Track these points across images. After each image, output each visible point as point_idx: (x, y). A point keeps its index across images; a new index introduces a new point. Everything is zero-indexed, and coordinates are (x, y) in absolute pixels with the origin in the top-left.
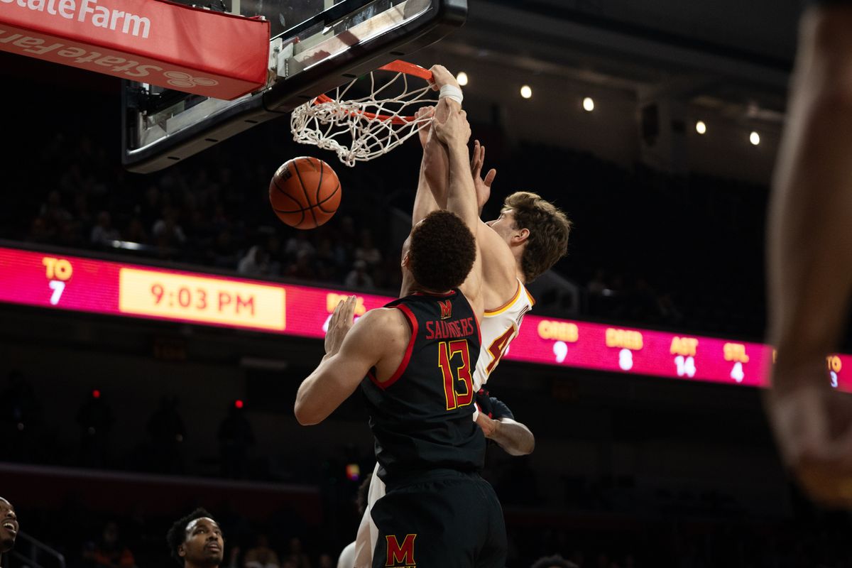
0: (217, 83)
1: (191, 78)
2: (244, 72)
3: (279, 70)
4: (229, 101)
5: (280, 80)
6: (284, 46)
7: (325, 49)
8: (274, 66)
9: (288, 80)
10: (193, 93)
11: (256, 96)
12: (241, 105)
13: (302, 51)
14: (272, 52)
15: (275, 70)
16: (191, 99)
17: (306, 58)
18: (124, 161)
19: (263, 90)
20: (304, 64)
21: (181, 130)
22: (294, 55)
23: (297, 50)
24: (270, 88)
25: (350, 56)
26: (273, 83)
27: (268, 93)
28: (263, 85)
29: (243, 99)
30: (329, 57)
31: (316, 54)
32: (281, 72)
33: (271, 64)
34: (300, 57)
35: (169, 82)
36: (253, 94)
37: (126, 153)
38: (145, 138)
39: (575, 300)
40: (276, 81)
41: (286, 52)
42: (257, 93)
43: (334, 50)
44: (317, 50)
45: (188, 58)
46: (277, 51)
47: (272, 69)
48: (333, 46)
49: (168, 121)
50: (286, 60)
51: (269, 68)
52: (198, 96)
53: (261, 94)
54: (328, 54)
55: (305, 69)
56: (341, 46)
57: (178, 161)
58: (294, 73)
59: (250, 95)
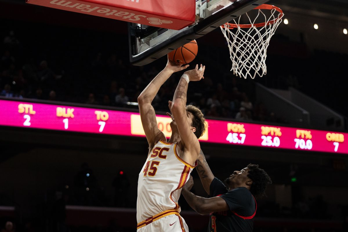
0: (172, 22)
1: (160, 20)
2: (184, 16)
3: (201, 15)
4: (178, 31)
5: (201, 20)
6: (202, 4)
7: (222, 4)
8: (198, 13)
9: (205, 19)
10: (162, 27)
11: (191, 28)
12: (184, 32)
13: (211, 5)
14: (197, 7)
15: (199, 15)
16: (160, 30)
17: (213, 9)
18: (131, 61)
19: (194, 25)
20: (212, 12)
21: (157, 45)
22: (207, 7)
23: (209, 5)
24: (197, 24)
25: (233, 7)
26: (198, 21)
27: (196, 26)
28: (194, 22)
29: (185, 29)
30: (224, 8)
31: (217, 7)
32: (202, 16)
33: (197, 12)
34: (210, 9)
35: (149, 22)
36: (189, 27)
37: (132, 57)
38: (140, 49)
39: (342, 123)
40: (199, 20)
41: (203, 7)
42: (191, 26)
43: (226, 4)
44: (218, 5)
45: (158, 11)
46: (199, 6)
47: (197, 14)
48: (225, 3)
49: (150, 41)
50: (203, 10)
51: (196, 14)
52: (163, 29)
53: (193, 26)
54: (223, 7)
55: (213, 14)
56: (229, 3)
57: (156, 59)
58: (208, 16)
59: (188, 27)
